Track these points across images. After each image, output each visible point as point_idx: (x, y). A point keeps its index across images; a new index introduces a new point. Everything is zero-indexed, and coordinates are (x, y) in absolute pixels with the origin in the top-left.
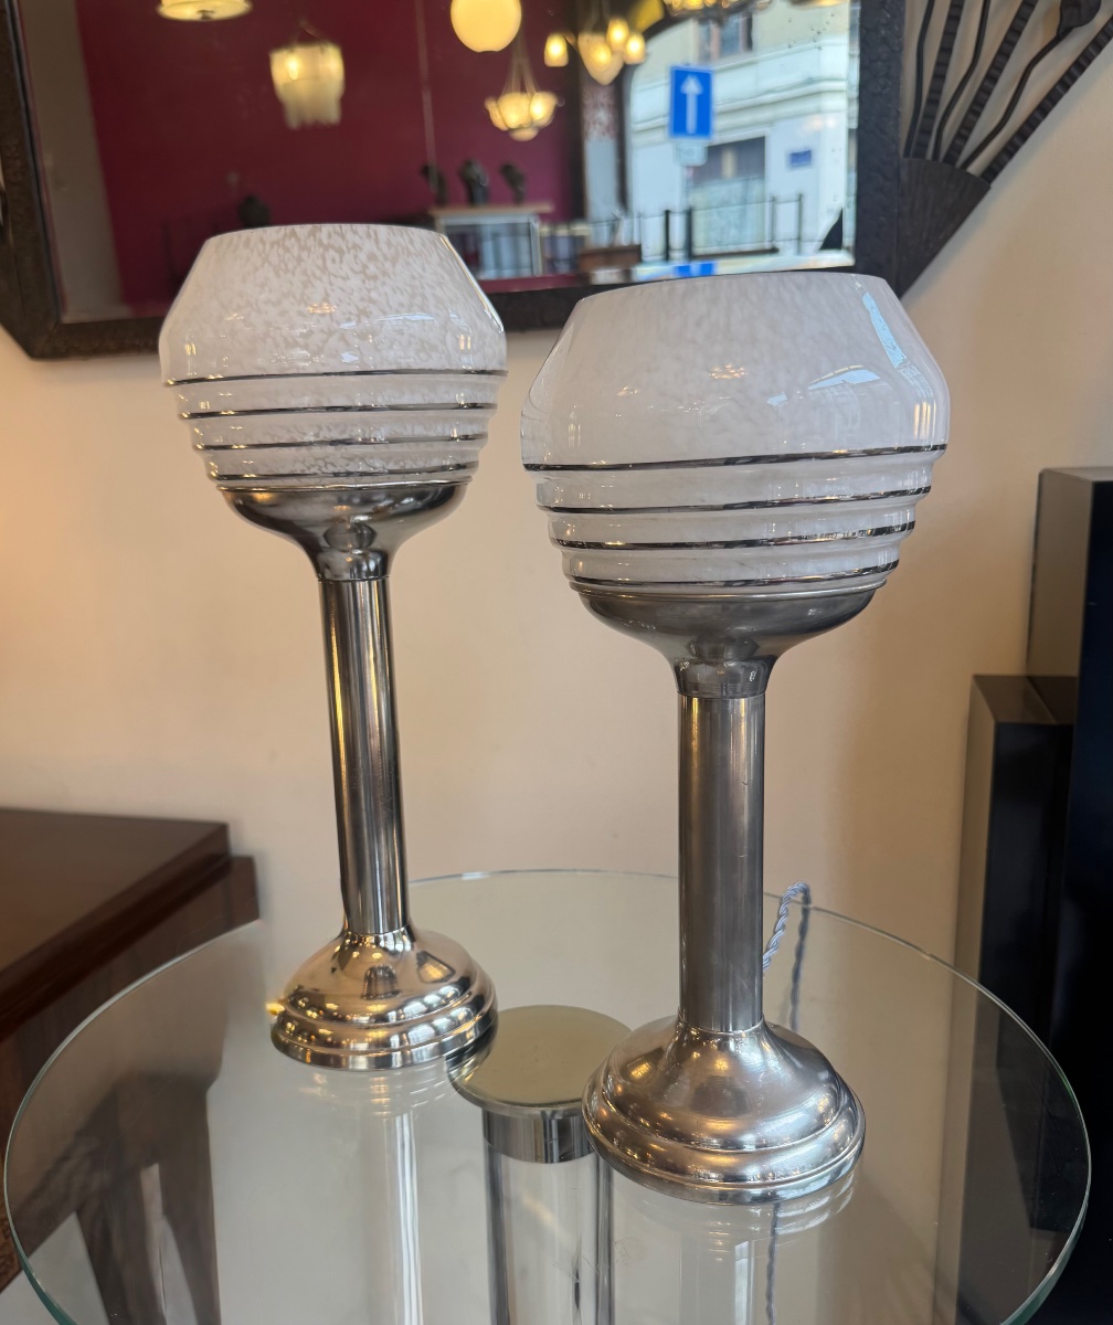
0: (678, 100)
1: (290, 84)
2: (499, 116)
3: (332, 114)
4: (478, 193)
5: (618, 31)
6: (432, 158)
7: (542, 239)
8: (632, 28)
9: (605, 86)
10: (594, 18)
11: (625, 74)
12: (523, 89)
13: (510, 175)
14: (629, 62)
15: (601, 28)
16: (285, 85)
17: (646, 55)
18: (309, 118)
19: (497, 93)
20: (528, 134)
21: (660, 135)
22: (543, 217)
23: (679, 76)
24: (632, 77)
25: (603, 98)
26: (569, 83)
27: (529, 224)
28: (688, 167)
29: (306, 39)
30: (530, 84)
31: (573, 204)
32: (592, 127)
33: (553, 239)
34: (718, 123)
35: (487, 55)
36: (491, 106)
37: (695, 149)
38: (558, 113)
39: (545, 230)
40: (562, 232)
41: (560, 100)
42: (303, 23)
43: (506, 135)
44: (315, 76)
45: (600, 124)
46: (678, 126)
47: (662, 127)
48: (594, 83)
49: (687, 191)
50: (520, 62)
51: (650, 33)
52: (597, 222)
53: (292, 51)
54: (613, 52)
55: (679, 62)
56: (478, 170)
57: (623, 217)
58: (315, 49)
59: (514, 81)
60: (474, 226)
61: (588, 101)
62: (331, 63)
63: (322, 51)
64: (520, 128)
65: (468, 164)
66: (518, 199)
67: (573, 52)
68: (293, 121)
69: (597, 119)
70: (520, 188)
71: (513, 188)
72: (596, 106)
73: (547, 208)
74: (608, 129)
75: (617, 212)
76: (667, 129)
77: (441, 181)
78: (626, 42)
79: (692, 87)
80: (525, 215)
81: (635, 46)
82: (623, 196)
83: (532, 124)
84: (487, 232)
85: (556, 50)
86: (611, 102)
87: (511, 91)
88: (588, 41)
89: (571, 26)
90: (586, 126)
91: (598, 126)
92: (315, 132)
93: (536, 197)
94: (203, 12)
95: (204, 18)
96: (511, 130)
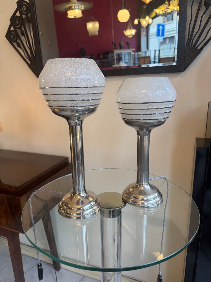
0: (158, 30)
1: (90, 28)
2: (126, 33)
3: (97, 34)
4: (122, 47)
5: (147, 18)
6: (113, 41)
7: (133, 55)
8: (150, 17)
9: (145, 28)
10: (143, 16)
11: (148, 26)
12: (130, 29)
13: (127, 43)
14: (149, 23)
15: (144, 18)
16: (89, 29)
17: (153, 22)
18: (93, 34)
19: (126, 29)
20: (131, 37)
21: (155, 36)
22: (133, 51)
23: (159, 26)
24: (150, 26)
25: (145, 30)
26: (138, 27)
27: (131, 52)
28: (160, 42)
29: (93, 21)
30: (131, 28)
31: (139, 49)
32: (142, 35)
33: (135, 55)
34: (165, 34)
35: (124, 23)
36: (124, 31)
37: (161, 39)
38: (136, 33)
39: (133, 53)
40: (136, 54)
41: (137, 31)
42: (92, 18)
43: (127, 37)
44: (94, 27)
46: (158, 35)
47: (155, 34)
48: (143, 27)
49: (159, 46)
50: (130, 24)
51: (153, 18)
52: (143, 52)
53: (90, 23)
54: (146, 22)
55: (159, 23)
56: (122, 43)
57: (147, 51)
58: (94, 22)
59: (129, 27)
60: (121, 53)
61: (142, 30)
62: (97, 25)
63: (96, 23)
64: (130, 35)
65: (120, 42)
66: (129, 48)
67: (139, 22)
68: (90, 35)
69: (143, 34)
70: (129, 46)
71: (128, 46)
72: (143, 31)
73: (134, 49)
74: (145, 35)
75: (147, 50)
76: (156, 35)
77: (115, 45)
78: (149, 20)
79: (161, 28)
80: (130, 51)
81: (150, 21)
82: (148, 48)
83: (131, 35)
84: (123, 54)
85: (136, 22)
87: (128, 29)
88: (142, 20)
89: (139, 18)
90: (141, 35)
91: (144, 35)
92: (94, 37)
93: (132, 48)
94: (74, 17)
95: (75, 18)
96: (128, 36)
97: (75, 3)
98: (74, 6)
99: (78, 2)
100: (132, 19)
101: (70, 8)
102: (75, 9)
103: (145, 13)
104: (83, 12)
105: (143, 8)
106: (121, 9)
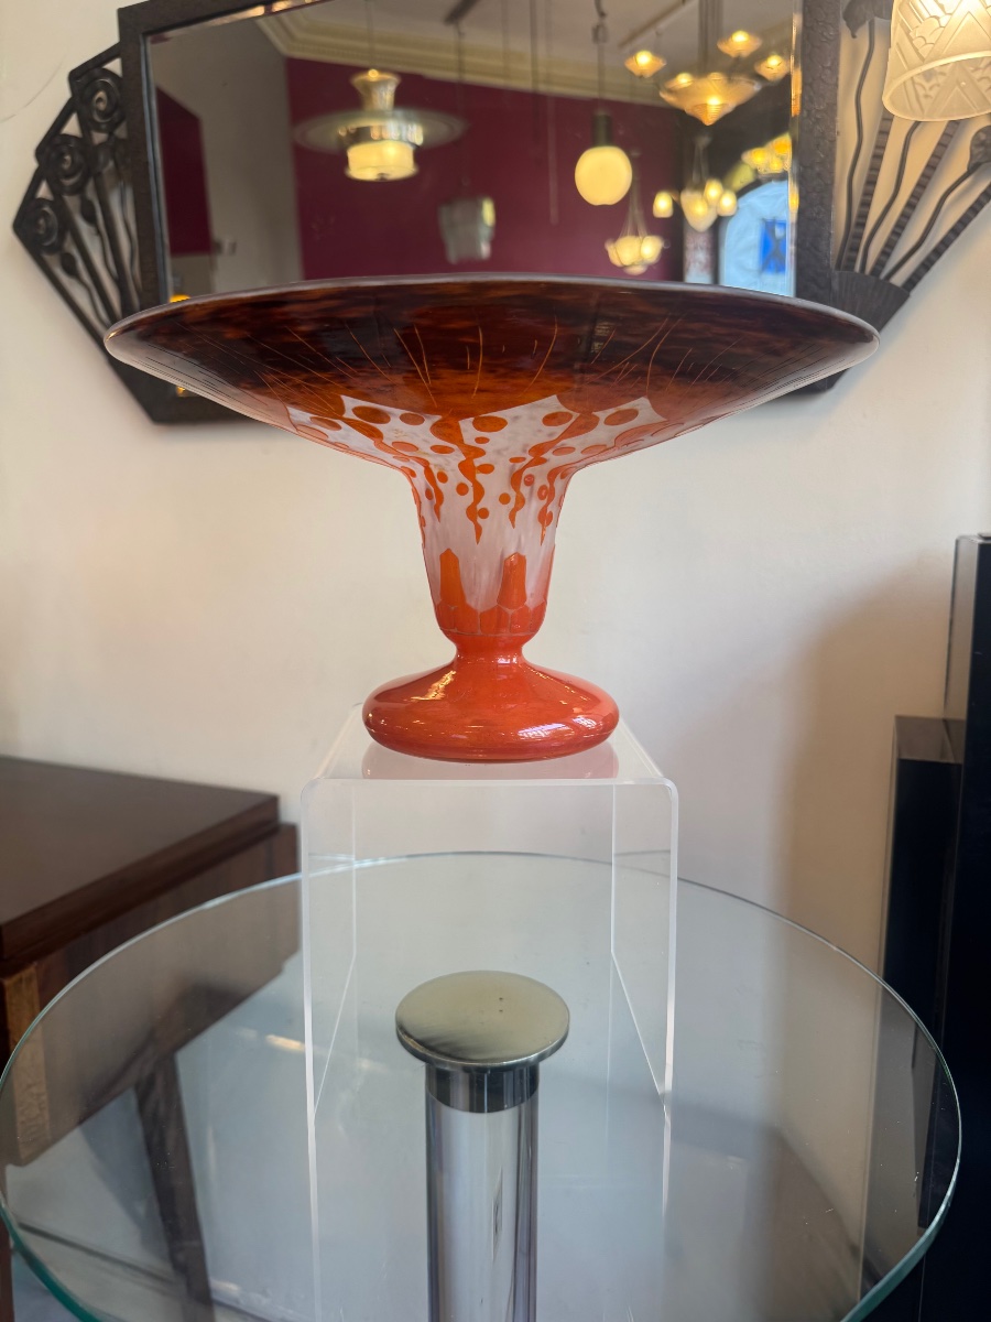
2: (615, 255)
3: (482, 253)
5: (713, 189)
8: (726, 186)
9: (703, 233)
10: (695, 178)
11: (719, 224)
12: (636, 233)
14: (723, 214)
15: (700, 187)
17: (738, 208)
18: (466, 255)
19: (615, 234)
20: (639, 270)
24: (726, 226)
25: (702, 242)
26: (674, 230)
29: (467, 196)
30: (642, 229)
32: (692, 265)
35: (604, 208)
36: (610, 247)
38: (664, 254)
41: (666, 244)
43: (620, 270)
45: (700, 263)
48: (695, 231)
50: (635, 211)
51: (740, 193)
54: (709, 206)
59: (629, 228)
61: (689, 244)
62: (485, 213)
64: (633, 265)
67: (677, 206)
68: (450, 258)
69: (696, 258)
72: (696, 248)
74: (706, 267)
78: (721, 198)
81: (728, 202)
83: (642, 262)
85: (663, 204)
86: (710, 246)
87: (626, 235)
88: (689, 197)
89: (677, 185)
90: (687, 264)
91: (697, 264)
94: (382, 174)
95: (382, 179)
96: (625, 267)
97: (380, 115)
98: (381, 128)
99: (399, 113)
100: (644, 188)
101: (361, 136)
102: (382, 139)
103: (704, 168)
104: (420, 154)
105: (693, 146)
106: (592, 142)
